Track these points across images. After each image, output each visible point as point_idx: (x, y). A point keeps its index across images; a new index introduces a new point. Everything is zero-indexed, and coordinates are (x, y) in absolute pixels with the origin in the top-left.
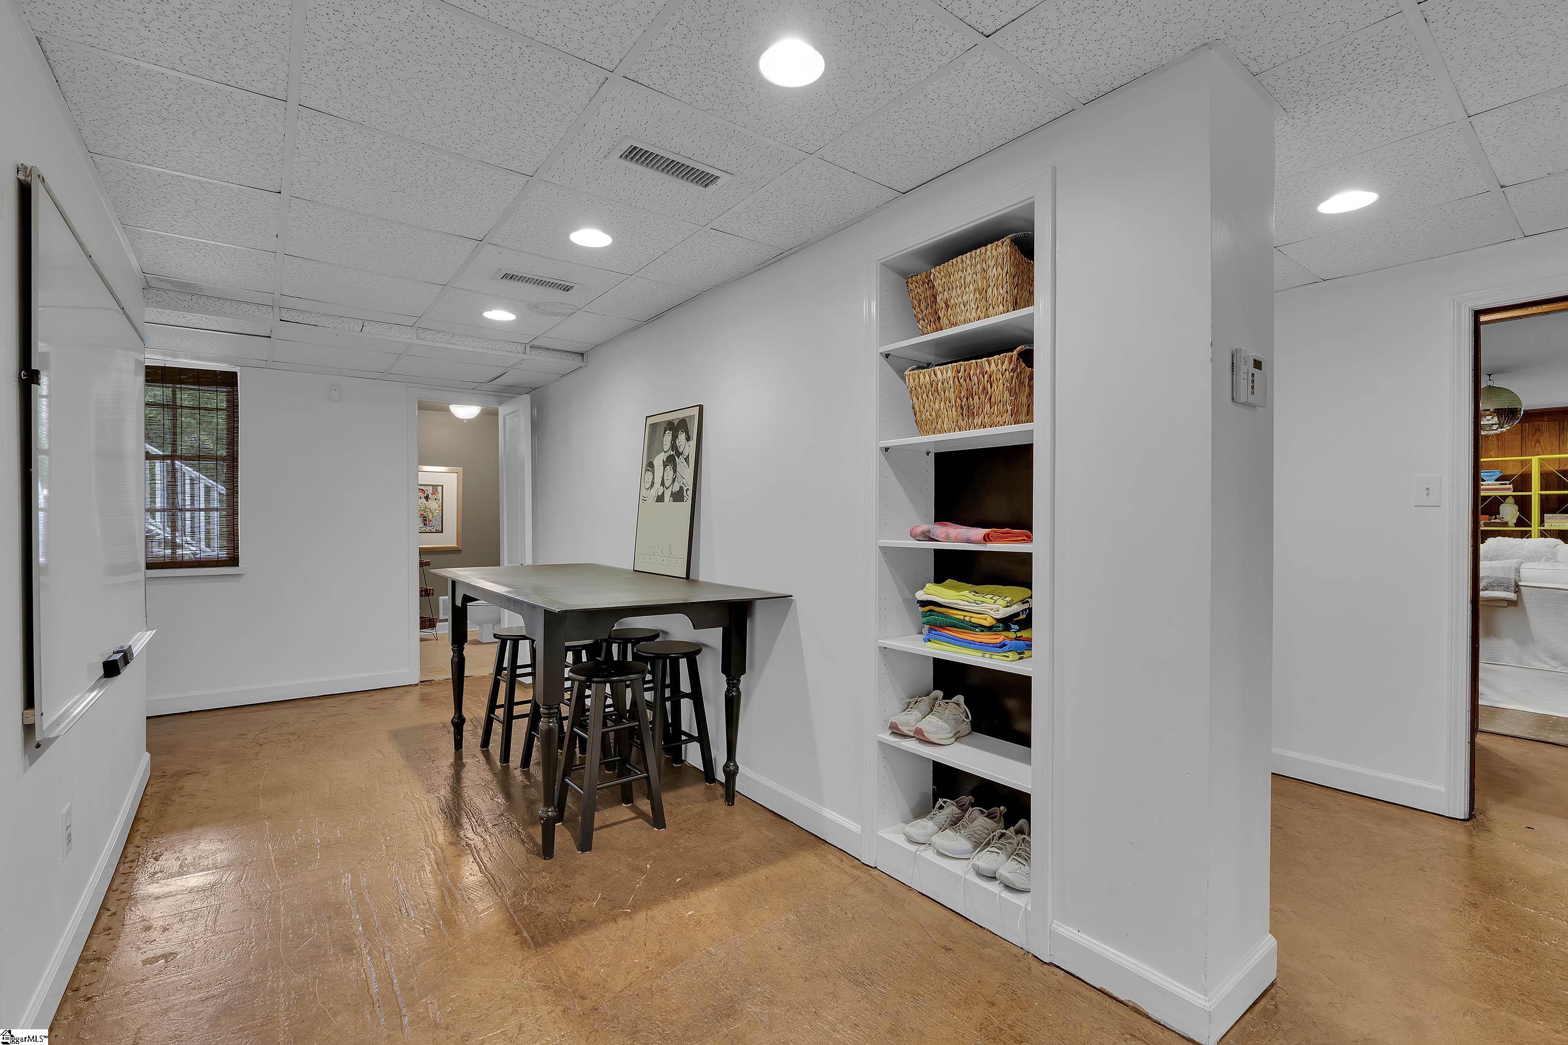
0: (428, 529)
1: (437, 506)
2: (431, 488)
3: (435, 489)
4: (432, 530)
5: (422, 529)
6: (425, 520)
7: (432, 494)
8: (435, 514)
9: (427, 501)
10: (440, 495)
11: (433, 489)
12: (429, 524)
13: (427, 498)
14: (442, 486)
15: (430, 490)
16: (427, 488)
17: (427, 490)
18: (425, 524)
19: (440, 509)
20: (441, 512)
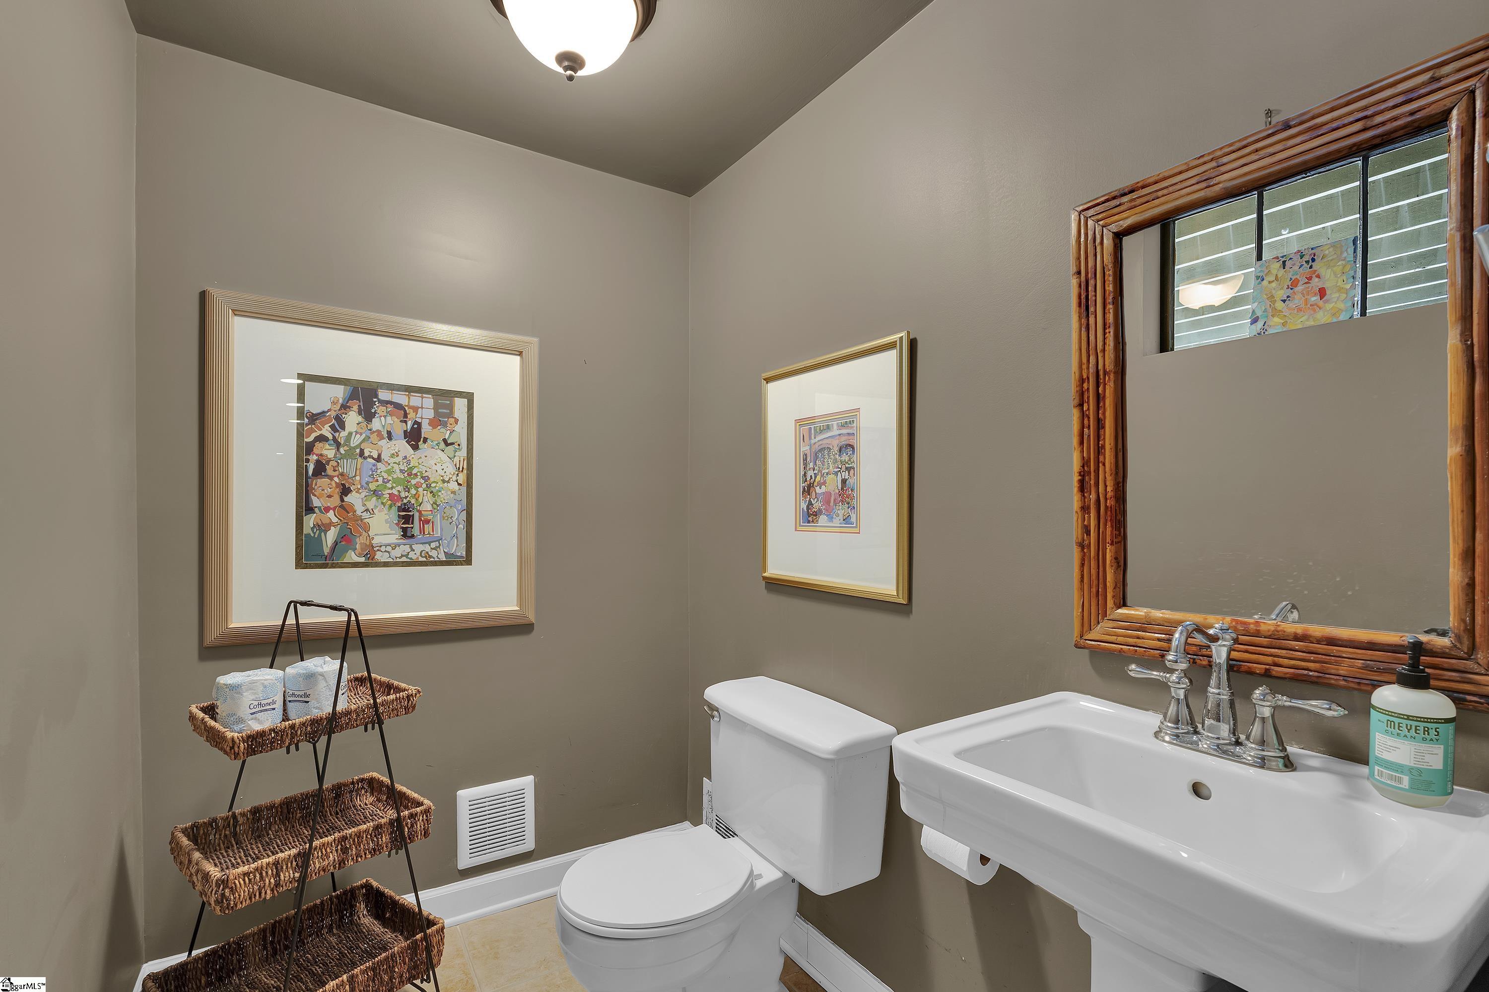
0: (418, 550)
1: (451, 469)
2: (429, 401)
3: (444, 406)
4: (434, 553)
5: (397, 553)
6: (408, 519)
7: (435, 423)
8: (444, 496)
9: (415, 448)
10: (461, 429)
11: (436, 407)
12: (422, 531)
13: (414, 437)
14: (469, 397)
15: (426, 409)
16: (415, 400)
17: (416, 409)
18: (406, 534)
19: (462, 478)
20: (464, 489)
